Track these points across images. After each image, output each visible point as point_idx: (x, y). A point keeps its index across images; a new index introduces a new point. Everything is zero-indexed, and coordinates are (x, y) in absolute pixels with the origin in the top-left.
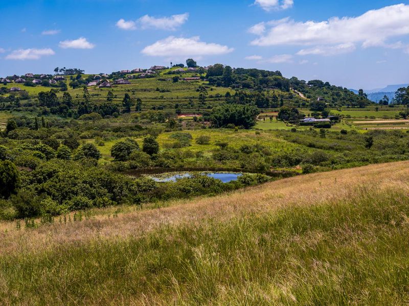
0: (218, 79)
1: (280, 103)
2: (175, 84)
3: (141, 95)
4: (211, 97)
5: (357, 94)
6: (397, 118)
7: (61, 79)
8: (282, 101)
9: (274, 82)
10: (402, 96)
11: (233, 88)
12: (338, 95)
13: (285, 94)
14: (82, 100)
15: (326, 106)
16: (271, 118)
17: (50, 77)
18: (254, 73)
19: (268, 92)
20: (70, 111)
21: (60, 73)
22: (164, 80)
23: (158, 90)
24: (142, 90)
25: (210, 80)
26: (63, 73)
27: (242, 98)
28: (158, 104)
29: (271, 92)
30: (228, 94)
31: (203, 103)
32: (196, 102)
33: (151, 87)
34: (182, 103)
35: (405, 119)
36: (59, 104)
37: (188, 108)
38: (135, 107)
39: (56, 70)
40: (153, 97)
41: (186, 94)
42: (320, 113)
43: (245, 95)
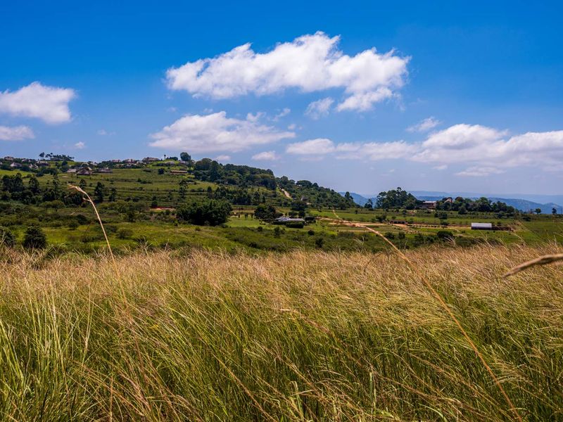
0: (204, 173)
1: (261, 201)
2: (160, 176)
3: (118, 185)
4: (193, 191)
5: (344, 196)
6: (373, 221)
7: (45, 164)
8: (264, 198)
9: (261, 180)
10: (383, 200)
11: (218, 183)
12: (324, 196)
13: (270, 192)
14: (51, 186)
15: (307, 206)
16: (246, 215)
17: (33, 162)
18: (242, 170)
19: (253, 189)
20: (34, 197)
21: (46, 159)
22: (150, 171)
23: (139, 181)
24: (122, 180)
25: (196, 174)
26: (49, 158)
27: (223, 194)
28: (134, 195)
29: (256, 189)
30: (209, 189)
31: (183, 197)
32: (176, 196)
33: (133, 178)
34: (161, 196)
35: (381, 223)
36: (24, 189)
37: (167, 201)
38: (108, 197)
39: (42, 155)
40: (132, 188)
41: (169, 186)
42: (298, 212)
43: (227, 191)
